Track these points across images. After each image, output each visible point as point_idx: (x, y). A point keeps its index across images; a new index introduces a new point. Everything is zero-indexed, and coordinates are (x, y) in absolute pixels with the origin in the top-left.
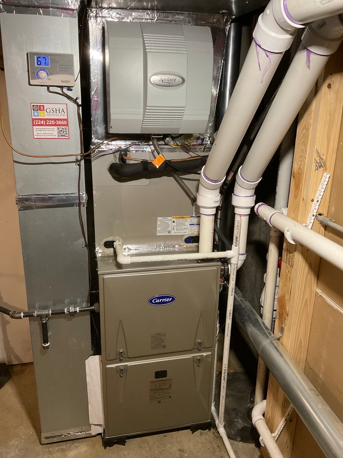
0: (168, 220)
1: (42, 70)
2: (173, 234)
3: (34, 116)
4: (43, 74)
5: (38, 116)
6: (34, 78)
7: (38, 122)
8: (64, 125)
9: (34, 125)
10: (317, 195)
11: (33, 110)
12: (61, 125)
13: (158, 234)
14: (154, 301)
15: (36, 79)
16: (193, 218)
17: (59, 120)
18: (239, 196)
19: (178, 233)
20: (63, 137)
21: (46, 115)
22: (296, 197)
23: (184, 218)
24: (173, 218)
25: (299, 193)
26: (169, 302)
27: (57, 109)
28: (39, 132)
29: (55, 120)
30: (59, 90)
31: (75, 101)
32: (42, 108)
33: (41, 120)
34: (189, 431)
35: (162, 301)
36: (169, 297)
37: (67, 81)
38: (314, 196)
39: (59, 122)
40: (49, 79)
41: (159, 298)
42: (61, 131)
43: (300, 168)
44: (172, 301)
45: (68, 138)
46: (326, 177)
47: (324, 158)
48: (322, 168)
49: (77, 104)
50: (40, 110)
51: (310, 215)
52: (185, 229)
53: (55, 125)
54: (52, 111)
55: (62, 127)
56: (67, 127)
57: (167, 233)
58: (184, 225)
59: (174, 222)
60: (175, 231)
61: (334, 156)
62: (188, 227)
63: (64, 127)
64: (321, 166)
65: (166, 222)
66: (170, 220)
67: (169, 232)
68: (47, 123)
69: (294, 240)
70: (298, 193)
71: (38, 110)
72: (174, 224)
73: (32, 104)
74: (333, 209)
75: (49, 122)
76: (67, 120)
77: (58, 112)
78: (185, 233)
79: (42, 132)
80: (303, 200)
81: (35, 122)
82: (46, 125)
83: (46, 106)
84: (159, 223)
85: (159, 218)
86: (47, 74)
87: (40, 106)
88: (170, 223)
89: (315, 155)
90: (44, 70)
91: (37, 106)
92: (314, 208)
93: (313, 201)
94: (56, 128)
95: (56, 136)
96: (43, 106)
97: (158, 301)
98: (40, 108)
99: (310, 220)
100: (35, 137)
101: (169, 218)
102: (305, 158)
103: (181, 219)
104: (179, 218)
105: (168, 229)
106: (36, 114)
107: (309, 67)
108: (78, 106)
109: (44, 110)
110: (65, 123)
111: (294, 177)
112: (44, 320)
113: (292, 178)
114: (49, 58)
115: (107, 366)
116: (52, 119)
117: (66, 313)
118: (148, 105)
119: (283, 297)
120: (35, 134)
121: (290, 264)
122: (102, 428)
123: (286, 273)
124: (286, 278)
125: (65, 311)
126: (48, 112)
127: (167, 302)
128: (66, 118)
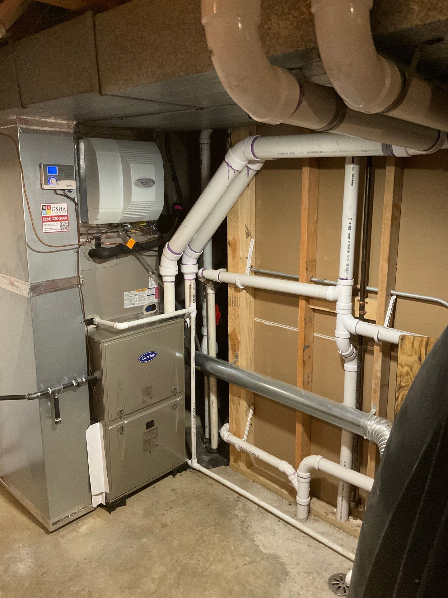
0: (132, 294)
1: (52, 177)
2: (136, 306)
3: (43, 214)
4: (53, 180)
5: (46, 214)
6: (46, 184)
7: (47, 219)
8: (65, 220)
9: (43, 222)
10: (249, 254)
11: (43, 209)
12: (63, 220)
13: (125, 307)
14: (143, 359)
15: (48, 184)
16: (149, 290)
17: (61, 216)
18: (188, 265)
19: (140, 304)
20: (65, 230)
21: (52, 213)
22: (234, 258)
23: (143, 290)
24: (136, 291)
25: (237, 255)
26: (153, 357)
27: (60, 208)
28: (47, 227)
29: (59, 216)
30: (62, 192)
31: (73, 200)
32: (49, 207)
33: (48, 217)
34: (171, 477)
35: (148, 357)
36: (153, 353)
37: (71, 186)
38: (248, 255)
39: (61, 218)
40: (58, 184)
41: (146, 356)
42: (63, 225)
43: (234, 238)
44: (155, 356)
45: (68, 230)
46: (253, 241)
47: (250, 230)
48: (249, 237)
49: (75, 202)
50: (47, 209)
51: (247, 268)
52: (145, 300)
53: (59, 221)
54: (56, 210)
55: (64, 222)
56: (68, 222)
58: (144, 296)
59: (136, 295)
60: (137, 303)
61: (254, 228)
62: (146, 298)
63: (65, 222)
64: (249, 235)
65: (131, 295)
66: (134, 294)
67: (133, 304)
68: (53, 220)
69: (243, 286)
70: (235, 256)
71: (46, 209)
72: (137, 297)
73: (42, 205)
74: (259, 262)
75: (55, 219)
76: (67, 216)
77: (60, 210)
78: (144, 303)
79: (49, 227)
80: (240, 258)
81: (44, 219)
82: (52, 221)
83: (52, 205)
84: (125, 297)
85: (125, 293)
86: (56, 180)
87: (47, 206)
88: (133, 296)
89: (245, 228)
90: (54, 177)
91: (45, 206)
92: (249, 263)
93: (247, 258)
94: (59, 223)
95: (59, 229)
96: (50, 206)
97: (146, 359)
98: (48, 208)
99: (248, 271)
100: (44, 232)
101: (132, 292)
102: (238, 231)
103: (141, 292)
104: (140, 291)
105: (133, 301)
106: (45, 212)
107: (248, 176)
108: (76, 204)
109: (50, 209)
110: (66, 218)
111: (230, 245)
112: (57, 396)
113: (228, 246)
114: (57, 167)
115: (110, 428)
116: (56, 216)
117: (75, 385)
118: (132, 201)
119: (234, 331)
120: (44, 229)
121: (237, 305)
122: (103, 496)
123: (233, 313)
124: (235, 317)
125: (74, 383)
126: (54, 210)
127: (151, 358)
128: (67, 214)
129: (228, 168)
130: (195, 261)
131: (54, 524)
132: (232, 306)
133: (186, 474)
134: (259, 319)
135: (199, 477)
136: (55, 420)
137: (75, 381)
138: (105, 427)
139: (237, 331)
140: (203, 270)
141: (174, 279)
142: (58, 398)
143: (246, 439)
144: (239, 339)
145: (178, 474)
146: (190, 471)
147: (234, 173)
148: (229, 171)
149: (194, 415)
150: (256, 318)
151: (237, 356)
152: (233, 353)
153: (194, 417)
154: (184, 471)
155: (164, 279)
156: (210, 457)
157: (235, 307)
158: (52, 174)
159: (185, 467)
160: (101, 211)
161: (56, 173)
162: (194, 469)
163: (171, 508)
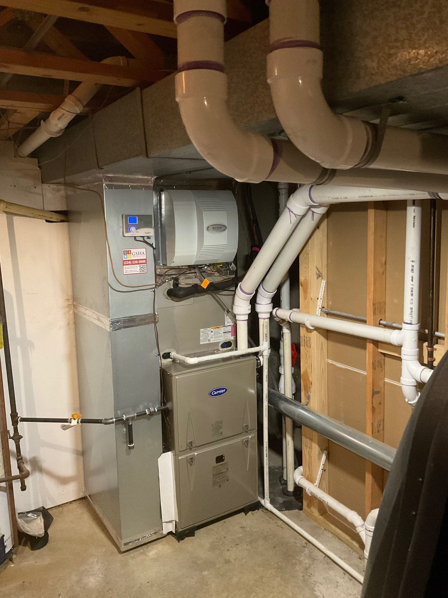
0: (208, 331)
1: (132, 226)
2: (212, 342)
3: (124, 258)
4: (133, 229)
5: (127, 258)
6: (127, 232)
7: (127, 262)
8: (144, 263)
9: (124, 265)
10: (320, 295)
11: (124, 254)
12: (142, 263)
13: (201, 343)
14: (213, 394)
15: (129, 232)
16: (225, 327)
17: (140, 260)
18: (262, 304)
19: (216, 340)
20: (143, 272)
21: (132, 257)
22: (305, 298)
23: (219, 328)
24: (212, 328)
25: (308, 295)
26: (223, 393)
27: (140, 253)
28: (127, 270)
29: (138, 260)
30: (141, 239)
31: (151, 245)
32: (129, 252)
33: (129, 261)
34: (243, 514)
35: (218, 392)
36: (223, 389)
37: (149, 233)
38: (318, 295)
39: (140, 262)
40: (137, 232)
41: (216, 391)
42: (142, 268)
43: (305, 279)
44: (225, 391)
45: (146, 272)
46: (324, 283)
47: (320, 271)
48: (320, 278)
49: (153, 247)
50: (128, 254)
51: (318, 308)
52: (220, 336)
53: (138, 264)
54: (136, 254)
55: (142, 265)
56: (146, 264)
57: (208, 342)
58: (220, 333)
59: (212, 332)
60: (213, 339)
61: (326, 269)
62: (222, 335)
63: (144, 265)
64: (320, 276)
65: (206, 332)
66: (209, 331)
67: (209, 341)
68: (133, 263)
69: (312, 326)
70: (306, 296)
71: (127, 254)
72: (212, 333)
73: (123, 250)
74: (331, 303)
75: (134, 262)
76: (146, 259)
77: (140, 254)
78: (220, 340)
79: (129, 270)
80: (311, 299)
81: (125, 263)
82: (132, 264)
83: (132, 251)
84: (201, 334)
85: (201, 330)
86: (136, 228)
87: (128, 251)
88: (209, 332)
89: (315, 269)
90: (134, 226)
91: (126, 251)
92: (319, 303)
93: (318, 299)
94: (138, 266)
95: (138, 271)
96: (130, 251)
97: (216, 393)
98: (128, 252)
99: (318, 311)
100: (125, 273)
101: (208, 329)
102: (309, 272)
103: (217, 329)
104: (215, 328)
105: (208, 338)
107: (313, 220)
108: (154, 249)
109: (131, 254)
110: (144, 261)
111: (302, 286)
112: (131, 422)
113: (300, 286)
114: (137, 217)
115: (180, 458)
116: (136, 260)
117: (147, 414)
118: (204, 245)
119: (306, 372)
120: (124, 271)
121: (308, 346)
122: (173, 524)
123: (305, 353)
124: (306, 357)
125: (147, 412)
126: (134, 254)
127: (222, 393)
128: (146, 258)
129: (290, 213)
130: (269, 301)
131: (125, 544)
132: (304, 346)
133: (258, 513)
134: (331, 361)
135: (270, 518)
136: (129, 445)
137: (148, 410)
138: (176, 456)
139: (309, 371)
140: (277, 310)
141: (246, 317)
142: (132, 424)
143: (318, 484)
144: (311, 380)
145: (250, 512)
146: (262, 511)
147: (296, 217)
148: (290, 216)
149: (267, 455)
150: (328, 360)
151: (308, 398)
152: (305, 394)
153: (266, 456)
154: (256, 510)
155: (238, 318)
156: (285, 499)
157: (307, 348)
158: (133, 223)
159: (257, 506)
160: (176, 254)
161: (136, 223)
162: (267, 509)
163: (237, 545)
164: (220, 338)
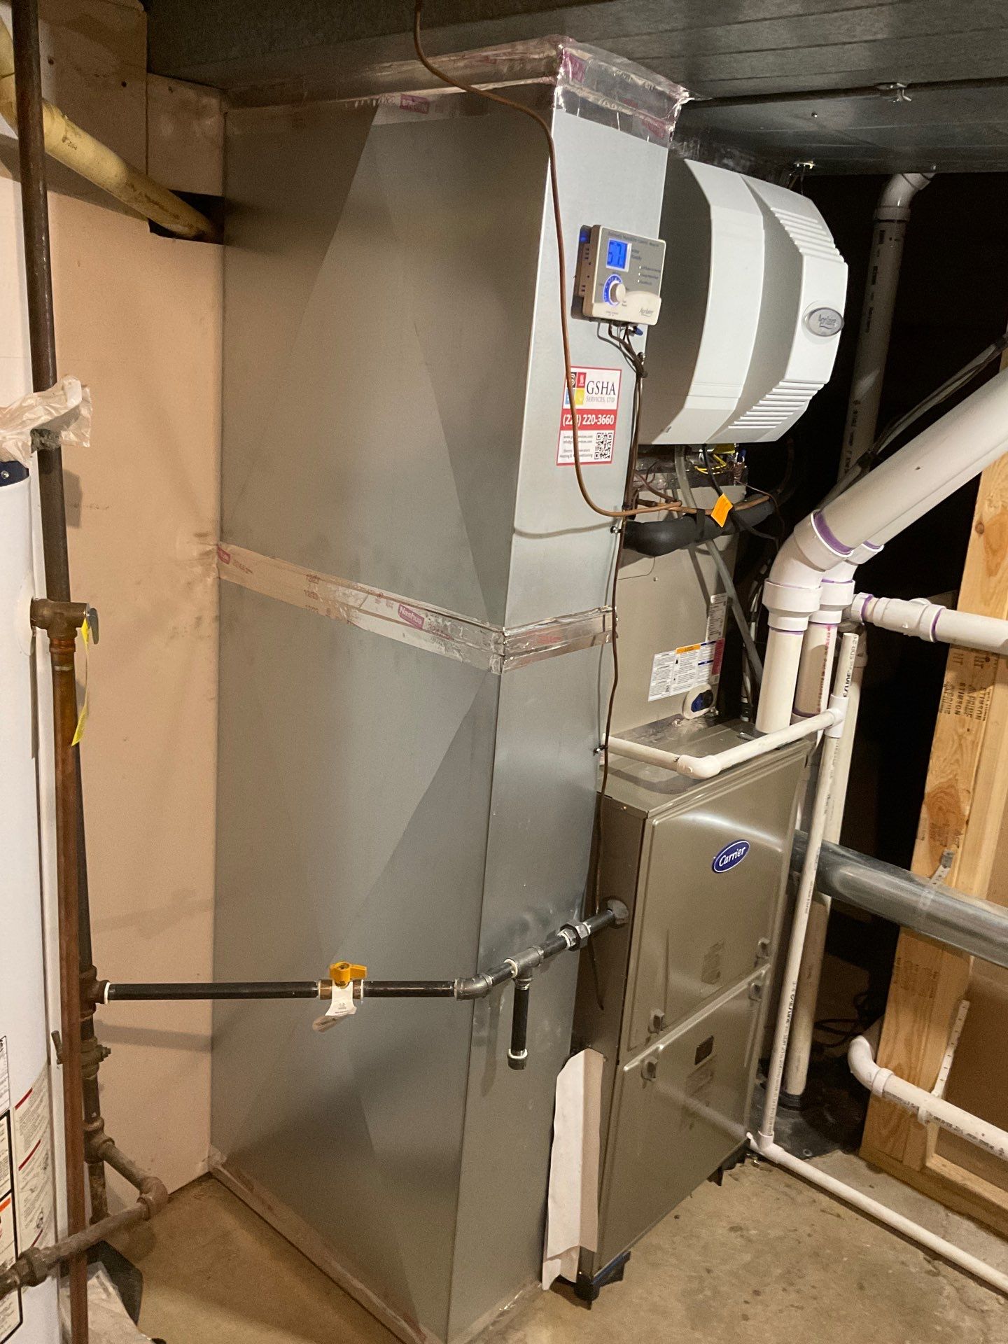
0: (670, 659)
1: (615, 279)
2: (672, 693)
6: (598, 299)
8: (609, 427)
9: (562, 427)
12: (605, 427)
13: (651, 698)
14: (722, 863)
15: (602, 303)
16: (705, 647)
17: (602, 412)
18: (833, 582)
19: (682, 688)
20: (602, 459)
21: (585, 399)
23: (691, 649)
24: (678, 652)
26: (741, 857)
27: (605, 385)
28: (566, 446)
29: (597, 413)
31: (636, 360)
32: (582, 379)
35: (732, 857)
36: (740, 846)
37: (649, 313)
39: (601, 420)
40: (624, 304)
41: (728, 854)
42: (602, 442)
43: (1003, 514)
44: (745, 852)
45: (609, 460)
49: (638, 367)
50: (578, 387)
52: (691, 676)
53: (595, 426)
54: (596, 390)
55: (604, 431)
56: (612, 431)
57: (664, 693)
58: (691, 666)
59: (677, 662)
60: (676, 685)
62: (695, 670)
63: (607, 432)
65: (666, 664)
66: (672, 658)
67: (668, 689)
68: (584, 423)
70: (997, 567)
71: (574, 386)
72: (677, 667)
75: (588, 419)
76: (615, 413)
78: (691, 686)
81: (565, 419)
83: (589, 376)
84: (655, 669)
85: (658, 657)
87: (580, 374)
88: (672, 663)
91: (575, 374)
94: (594, 433)
95: (592, 456)
96: (585, 375)
97: (727, 861)
98: (579, 380)
100: (560, 460)
101: (671, 653)
103: (687, 652)
104: (686, 650)
105: (667, 680)
108: (639, 373)
109: (584, 387)
110: (611, 420)
111: (981, 532)
112: (527, 982)
114: (629, 247)
115: (626, 1068)
116: (592, 412)
117: (569, 945)
118: (787, 377)
119: (949, 787)
120: (561, 453)
121: (975, 714)
122: (572, 1260)
123: (957, 733)
124: (960, 745)
125: (568, 942)
126: (590, 391)
127: (739, 859)
128: (615, 408)
130: (846, 575)
132: (957, 712)
133: (748, 1174)
136: (511, 1056)
137: (569, 935)
140: (866, 599)
142: (528, 990)
143: (943, 1089)
144: (968, 813)
145: (726, 1174)
151: (946, 861)
152: (931, 847)
154: (738, 1165)
155: (775, 622)
156: (792, 1121)
157: (968, 718)
158: (615, 265)
161: (624, 267)
162: (763, 1159)
163: (757, 1293)
164: (690, 681)
